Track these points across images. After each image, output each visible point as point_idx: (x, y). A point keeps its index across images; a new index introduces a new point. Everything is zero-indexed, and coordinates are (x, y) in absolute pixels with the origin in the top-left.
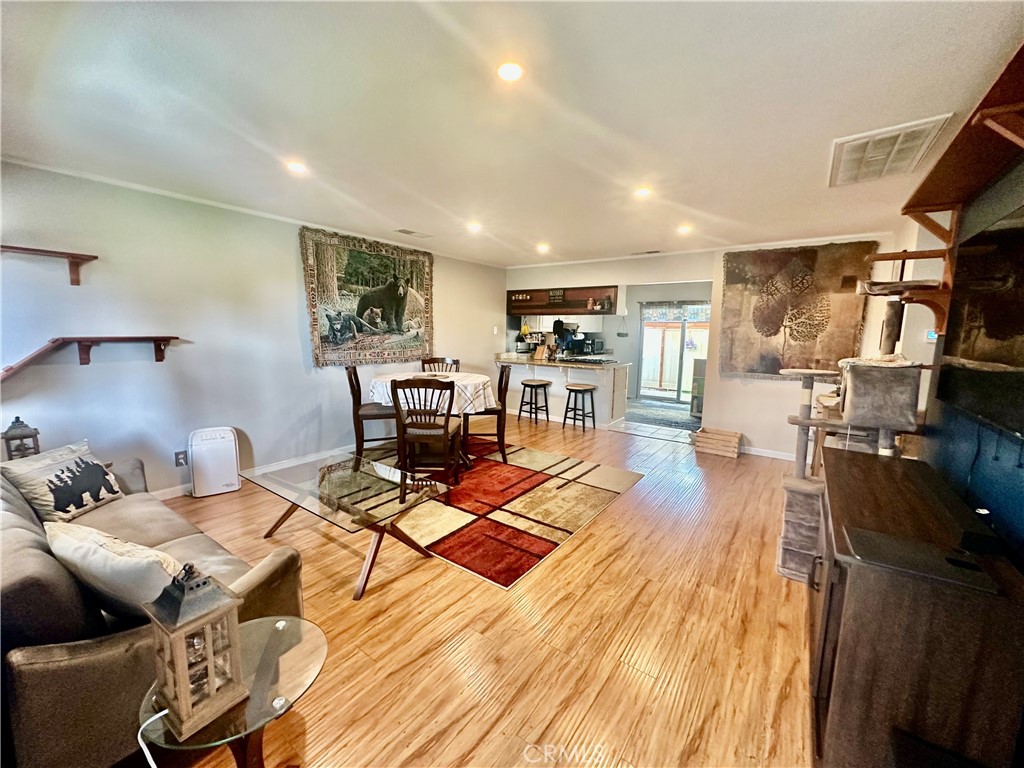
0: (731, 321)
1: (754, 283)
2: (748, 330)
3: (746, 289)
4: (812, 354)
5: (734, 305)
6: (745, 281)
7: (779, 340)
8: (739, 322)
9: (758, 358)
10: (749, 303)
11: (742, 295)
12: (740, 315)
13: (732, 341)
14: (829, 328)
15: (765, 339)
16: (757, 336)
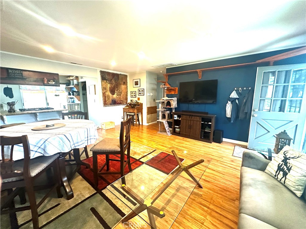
0: (105, 91)
1: (108, 81)
2: (108, 93)
3: (107, 82)
4: (121, 99)
5: (104, 86)
6: (106, 80)
7: (115, 96)
8: (106, 91)
9: (111, 101)
10: (108, 86)
11: (106, 84)
12: (106, 89)
13: (105, 96)
14: (123, 93)
15: (112, 96)
16: (111, 95)
